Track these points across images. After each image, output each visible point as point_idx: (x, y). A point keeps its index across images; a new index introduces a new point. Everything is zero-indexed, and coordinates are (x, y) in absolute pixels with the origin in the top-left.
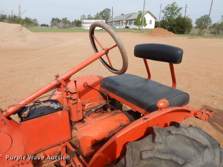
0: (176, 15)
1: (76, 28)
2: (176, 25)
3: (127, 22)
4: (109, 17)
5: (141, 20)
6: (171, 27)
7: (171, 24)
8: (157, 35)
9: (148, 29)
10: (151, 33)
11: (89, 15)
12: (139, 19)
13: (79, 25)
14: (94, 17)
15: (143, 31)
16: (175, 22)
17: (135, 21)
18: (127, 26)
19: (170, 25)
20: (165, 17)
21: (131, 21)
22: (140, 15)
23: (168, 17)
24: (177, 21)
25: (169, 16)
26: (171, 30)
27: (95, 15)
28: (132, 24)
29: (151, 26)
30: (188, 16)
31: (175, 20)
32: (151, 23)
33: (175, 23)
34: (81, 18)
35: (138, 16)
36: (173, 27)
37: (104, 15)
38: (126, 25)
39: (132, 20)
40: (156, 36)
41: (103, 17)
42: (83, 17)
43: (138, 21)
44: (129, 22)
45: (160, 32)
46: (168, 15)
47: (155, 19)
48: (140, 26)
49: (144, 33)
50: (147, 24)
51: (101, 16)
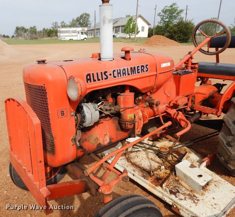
0: (175, 19)
1: (47, 38)
2: (178, 31)
4: (88, 24)
5: (132, 27)
6: (171, 34)
7: (171, 30)
8: (156, 44)
9: (140, 37)
10: (148, 41)
11: (63, 22)
12: (129, 25)
13: (51, 35)
14: (69, 24)
15: (137, 40)
16: (176, 28)
17: (124, 28)
19: (170, 32)
20: (162, 21)
21: (117, 28)
22: (131, 20)
23: (165, 22)
24: (179, 26)
25: (167, 20)
26: (171, 37)
27: (70, 22)
28: (119, 32)
29: (144, 34)
30: (192, 20)
31: (175, 25)
32: (143, 30)
33: (176, 29)
34: (52, 26)
35: (128, 22)
36: (174, 35)
37: (81, 22)
39: (119, 27)
40: (154, 45)
41: (80, 23)
42: (54, 24)
43: (128, 27)
44: (116, 30)
45: (160, 40)
46: (165, 19)
47: (149, 24)
48: (131, 34)
49: (138, 42)
50: (139, 31)
51: (78, 23)
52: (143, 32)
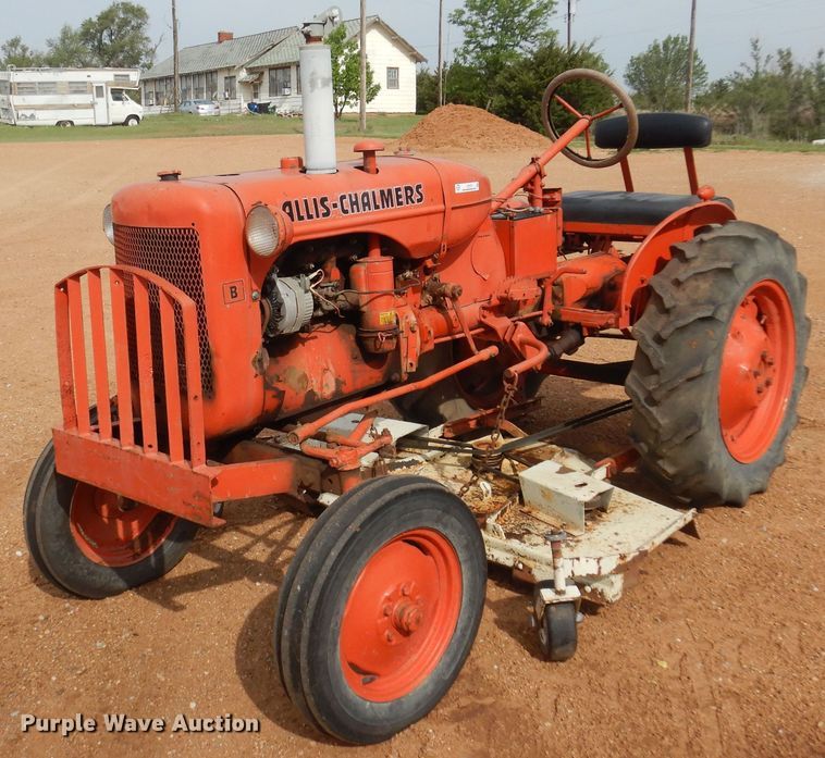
3: (255, 76)
4: (140, 54)
5: (344, 67)
6: (511, 102)
7: (511, 85)
8: (454, 143)
9: (383, 114)
10: (419, 131)
11: (14, 43)
14: (45, 51)
15: (369, 127)
16: (531, 75)
18: (257, 101)
19: (507, 94)
20: (472, 46)
21: (280, 72)
23: (486, 48)
24: (542, 69)
25: (492, 41)
26: (514, 114)
27: (50, 43)
28: (287, 91)
29: (400, 99)
31: (526, 65)
32: (393, 82)
33: (529, 78)
36: (524, 103)
37: (106, 41)
38: (256, 95)
40: (446, 148)
44: (272, 81)
45: (467, 126)
46: (484, 37)
47: (417, 58)
49: (378, 133)
50: (378, 87)
51: (89, 47)
52: (393, 91)
